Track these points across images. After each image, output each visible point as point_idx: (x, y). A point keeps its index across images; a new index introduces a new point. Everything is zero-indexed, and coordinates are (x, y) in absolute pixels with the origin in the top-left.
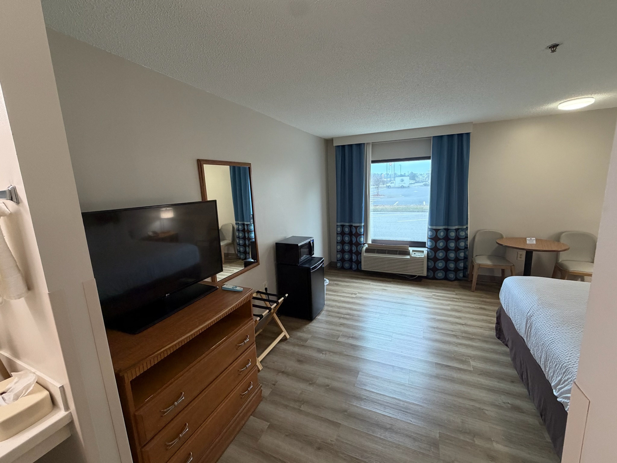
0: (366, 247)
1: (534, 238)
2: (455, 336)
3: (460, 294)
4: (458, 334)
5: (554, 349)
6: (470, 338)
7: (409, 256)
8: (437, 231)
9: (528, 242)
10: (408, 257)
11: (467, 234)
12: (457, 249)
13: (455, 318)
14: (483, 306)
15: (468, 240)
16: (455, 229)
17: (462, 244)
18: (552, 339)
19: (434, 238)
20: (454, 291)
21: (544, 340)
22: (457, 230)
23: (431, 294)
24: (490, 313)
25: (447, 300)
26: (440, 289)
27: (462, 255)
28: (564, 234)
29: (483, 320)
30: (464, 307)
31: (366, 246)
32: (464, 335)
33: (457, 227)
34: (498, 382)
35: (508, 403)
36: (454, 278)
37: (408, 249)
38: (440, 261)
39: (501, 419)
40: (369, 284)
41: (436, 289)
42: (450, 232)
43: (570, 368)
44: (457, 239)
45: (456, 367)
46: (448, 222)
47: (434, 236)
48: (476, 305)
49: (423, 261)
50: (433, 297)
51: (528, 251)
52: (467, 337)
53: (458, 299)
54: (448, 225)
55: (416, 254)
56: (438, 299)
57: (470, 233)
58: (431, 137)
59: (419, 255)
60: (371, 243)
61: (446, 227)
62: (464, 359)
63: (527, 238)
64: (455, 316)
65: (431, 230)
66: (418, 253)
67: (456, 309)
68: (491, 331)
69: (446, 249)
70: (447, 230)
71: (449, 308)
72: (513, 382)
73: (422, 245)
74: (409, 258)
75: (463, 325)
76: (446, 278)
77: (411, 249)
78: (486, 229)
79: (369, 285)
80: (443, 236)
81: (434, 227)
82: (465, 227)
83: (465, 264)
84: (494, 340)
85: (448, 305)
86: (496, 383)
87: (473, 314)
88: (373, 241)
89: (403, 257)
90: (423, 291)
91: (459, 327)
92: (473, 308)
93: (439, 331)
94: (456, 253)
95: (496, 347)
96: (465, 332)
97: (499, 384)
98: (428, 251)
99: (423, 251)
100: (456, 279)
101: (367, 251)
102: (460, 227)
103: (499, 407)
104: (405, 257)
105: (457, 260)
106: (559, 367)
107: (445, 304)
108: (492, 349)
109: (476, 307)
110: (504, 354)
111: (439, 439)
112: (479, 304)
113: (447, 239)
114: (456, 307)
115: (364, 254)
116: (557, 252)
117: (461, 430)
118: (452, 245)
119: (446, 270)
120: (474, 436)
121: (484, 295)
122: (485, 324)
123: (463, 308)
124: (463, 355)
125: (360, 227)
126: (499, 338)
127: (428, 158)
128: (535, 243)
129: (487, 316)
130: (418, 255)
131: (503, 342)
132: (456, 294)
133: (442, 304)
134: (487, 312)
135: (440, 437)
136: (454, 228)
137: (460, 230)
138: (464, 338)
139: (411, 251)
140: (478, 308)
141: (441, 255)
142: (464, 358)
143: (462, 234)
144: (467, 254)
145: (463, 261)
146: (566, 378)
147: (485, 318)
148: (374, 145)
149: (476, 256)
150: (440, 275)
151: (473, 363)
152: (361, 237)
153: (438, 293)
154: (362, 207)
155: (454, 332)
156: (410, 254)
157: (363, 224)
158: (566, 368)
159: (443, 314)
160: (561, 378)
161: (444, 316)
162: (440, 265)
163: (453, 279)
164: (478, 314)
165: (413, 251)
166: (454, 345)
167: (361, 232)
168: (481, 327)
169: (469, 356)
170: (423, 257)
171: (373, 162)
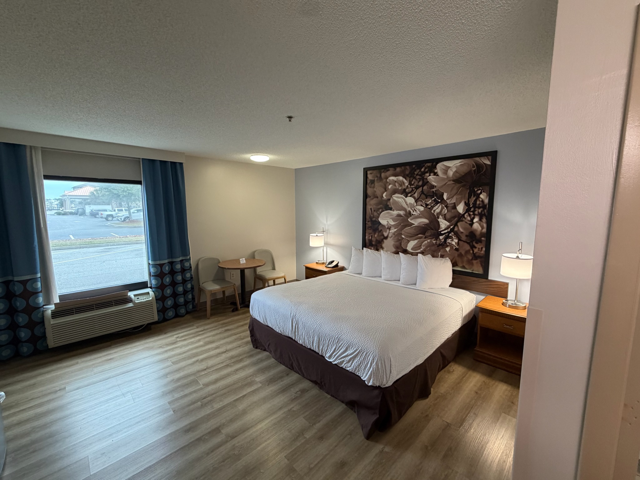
0: (51, 311)
1: (244, 259)
2: (227, 366)
3: (201, 326)
4: (228, 362)
5: (324, 330)
6: (239, 360)
7: (131, 303)
8: (161, 265)
9: (241, 262)
10: (131, 305)
11: (190, 264)
12: (184, 281)
13: (214, 350)
14: (226, 328)
15: (192, 270)
16: (180, 261)
17: (188, 275)
18: (319, 324)
19: (159, 275)
20: (193, 325)
21: (314, 327)
22: (182, 261)
23: (173, 338)
24: (235, 331)
25: (193, 337)
26: (179, 329)
27: (189, 286)
28: (256, 252)
29: (235, 340)
30: (214, 335)
31: (52, 307)
32: (233, 360)
33: (181, 259)
34: (282, 381)
35: (298, 391)
36: (186, 312)
37: (127, 295)
38: (169, 299)
39: (303, 406)
40: (77, 363)
41: (175, 331)
42: (176, 265)
43: (340, 337)
44: (183, 270)
45: (251, 392)
46: (171, 254)
47: (159, 272)
48: (221, 330)
49: (152, 304)
50: (178, 340)
51: (242, 269)
52: (237, 361)
53: (203, 331)
54: (172, 258)
55: (140, 298)
56: (185, 340)
57: (193, 262)
58: (139, 159)
59: (145, 298)
60: (59, 302)
61: (170, 260)
62: (250, 381)
63: (240, 259)
64: (213, 347)
65: (155, 266)
66: (142, 296)
67: (209, 341)
68: (247, 345)
69: (174, 284)
70: (171, 263)
71: (201, 343)
72: (288, 375)
73: (143, 285)
74: (133, 305)
75: (225, 352)
76: (177, 316)
77: (131, 294)
78: (205, 257)
79: (78, 365)
80: (168, 270)
81: (158, 262)
82: (188, 258)
83: (193, 295)
84: (255, 352)
85: (199, 341)
86: (281, 383)
87: (224, 338)
88: (61, 297)
89: (123, 306)
90: (161, 339)
91: (224, 356)
92: (220, 333)
93: (212, 370)
94: (183, 286)
95: (260, 356)
96: (232, 357)
97: (283, 382)
98: (153, 291)
99: (149, 292)
100: (187, 313)
101: (55, 314)
102: (184, 258)
103: (296, 398)
104: (126, 306)
105: (185, 292)
106: (332, 340)
107: (195, 341)
108: (259, 359)
109: (222, 331)
110: (267, 358)
111: (289, 462)
112: (222, 327)
113: (172, 272)
114: (207, 340)
115: (50, 322)
116: (255, 268)
117: (293, 438)
118: (179, 278)
119: (176, 306)
120: (303, 434)
121: (220, 318)
122: (239, 342)
123: (213, 338)
124: (247, 378)
125: (35, 280)
126: (256, 348)
127: (139, 183)
128: (245, 262)
129: (235, 335)
130: (143, 299)
131: (261, 349)
132: (197, 327)
133: (192, 343)
134: (233, 332)
135: (288, 460)
136: (179, 259)
137: (184, 261)
138: (235, 363)
139: (132, 296)
140: (224, 332)
141: (168, 291)
142: (248, 380)
143: (187, 264)
144: (193, 284)
145: (190, 292)
146: (340, 345)
147: (235, 337)
148: (45, 151)
149: (202, 284)
150: (171, 314)
151: (258, 379)
152: (37, 297)
153: (180, 333)
154: (35, 248)
155: (224, 363)
156: (131, 301)
157: (39, 275)
158: (338, 339)
159: (202, 351)
160: (336, 347)
161: (204, 354)
162: (169, 303)
163: (185, 314)
164: (228, 337)
165: (135, 295)
166: (233, 374)
167: (37, 289)
168: (239, 346)
169: (250, 376)
170: (151, 298)
171: (47, 177)
